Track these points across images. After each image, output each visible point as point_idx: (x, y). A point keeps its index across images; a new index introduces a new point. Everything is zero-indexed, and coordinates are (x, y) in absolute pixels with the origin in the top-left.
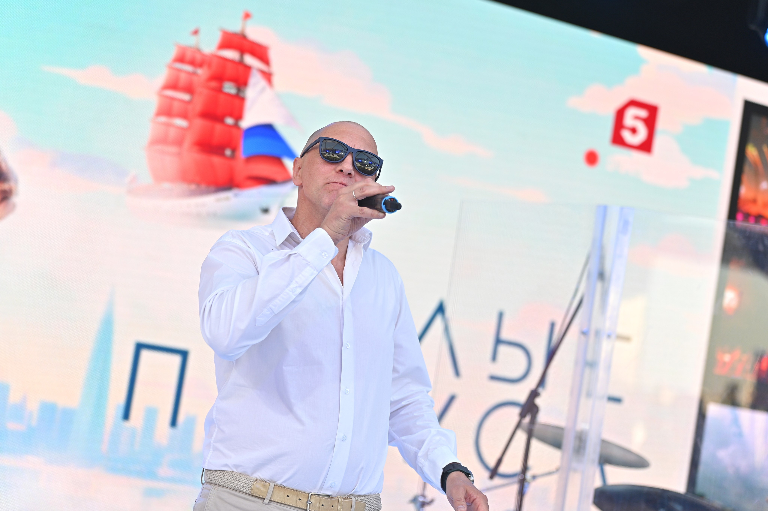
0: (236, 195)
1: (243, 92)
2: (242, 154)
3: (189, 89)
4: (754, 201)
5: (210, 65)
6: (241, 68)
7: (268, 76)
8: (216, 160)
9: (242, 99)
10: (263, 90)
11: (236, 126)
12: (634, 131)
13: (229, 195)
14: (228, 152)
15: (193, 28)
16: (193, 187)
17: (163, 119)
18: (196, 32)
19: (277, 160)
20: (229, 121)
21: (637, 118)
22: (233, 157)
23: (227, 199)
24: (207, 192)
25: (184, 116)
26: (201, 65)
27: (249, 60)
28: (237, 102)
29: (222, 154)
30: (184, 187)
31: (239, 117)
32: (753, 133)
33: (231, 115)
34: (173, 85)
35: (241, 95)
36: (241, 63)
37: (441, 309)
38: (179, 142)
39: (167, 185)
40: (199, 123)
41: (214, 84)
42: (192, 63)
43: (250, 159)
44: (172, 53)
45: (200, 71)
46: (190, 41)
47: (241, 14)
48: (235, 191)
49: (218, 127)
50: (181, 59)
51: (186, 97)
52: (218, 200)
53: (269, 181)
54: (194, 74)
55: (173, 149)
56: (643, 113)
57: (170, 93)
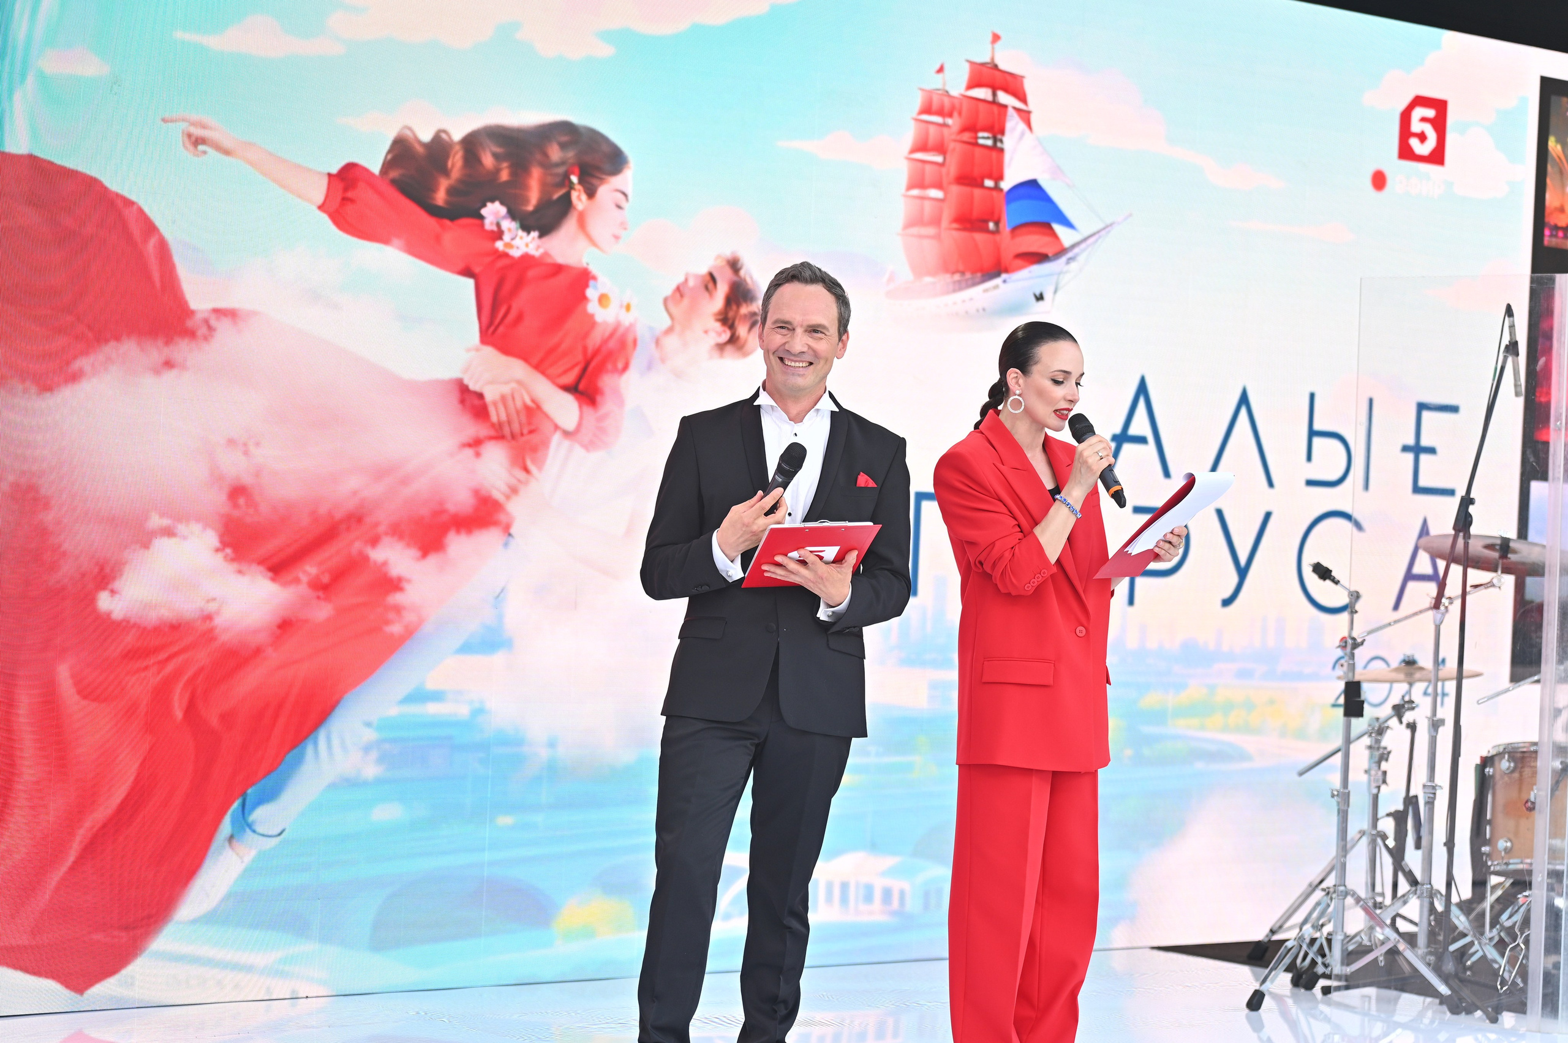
0: (1005, 281)
1: (1001, 141)
2: (1006, 226)
3: (940, 149)
4: (1562, 210)
5: (960, 114)
6: (995, 109)
7: (1025, 116)
8: (979, 237)
9: (1001, 151)
10: (1022, 134)
11: (997, 188)
12: (1422, 137)
13: (997, 281)
14: (991, 225)
15: (938, 67)
16: (957, 277)
17: (915, 192)
18: (941, 70)
19: (1046, 227)
20: (989, 183)
21: (1424, 120)
22: (997, 232)
23: (996, 287)
24: (974, 284)
25: (939, 186)
26: (950, 115)
27: (1003, 98)
28: (994, 154)
29: (987, 230)
30: (947, 278)
31: (999, 177)
32: (1554, 121)
33: (990, 177)
34: (921, 146)
35: (999, 145)
36: (994, 102)
37: (1244, 400)
38: (936, 221)
39: (928, 279)
40: (955, 189)
41: (966, 136)
42: (940, 113)
43: (1015, 230)
44: (917, 103)
45: (949, 121)
46: (935, 83)
47: (990, 38)
48: (1004, 276)
49: (977, 192)
50: (927, 109)
51: (939, 159)
52: (986, 291)
53: (1040, 258)
54: (944, 125)
55: (931, 231)
56: (1431, 113)
57: (920, 156)
